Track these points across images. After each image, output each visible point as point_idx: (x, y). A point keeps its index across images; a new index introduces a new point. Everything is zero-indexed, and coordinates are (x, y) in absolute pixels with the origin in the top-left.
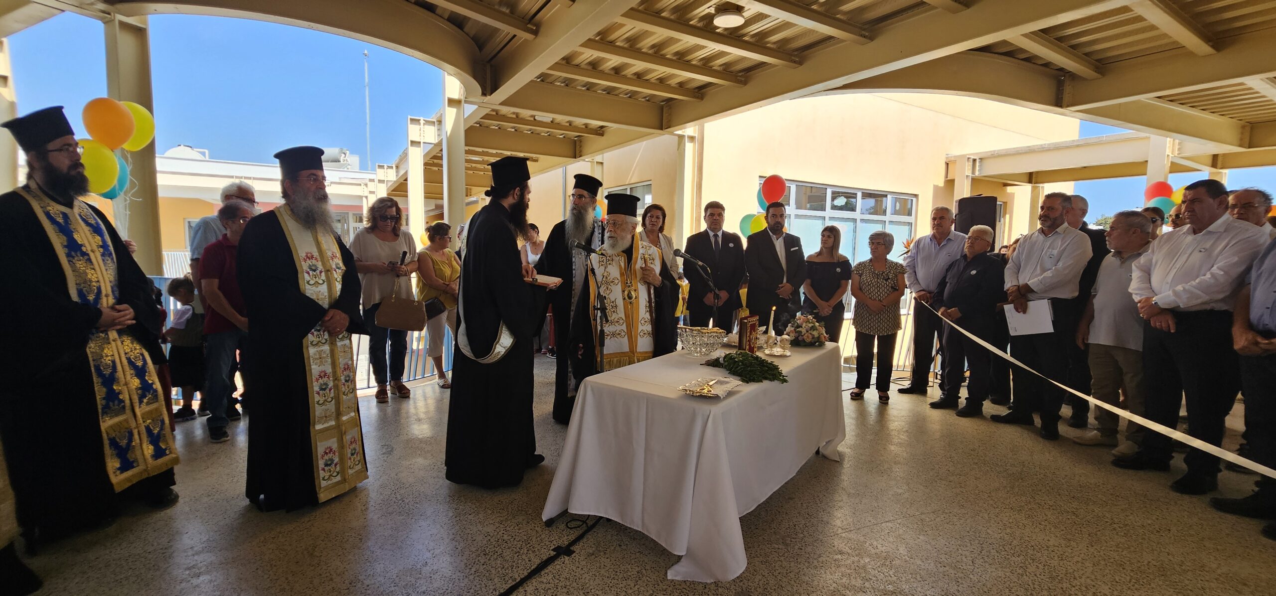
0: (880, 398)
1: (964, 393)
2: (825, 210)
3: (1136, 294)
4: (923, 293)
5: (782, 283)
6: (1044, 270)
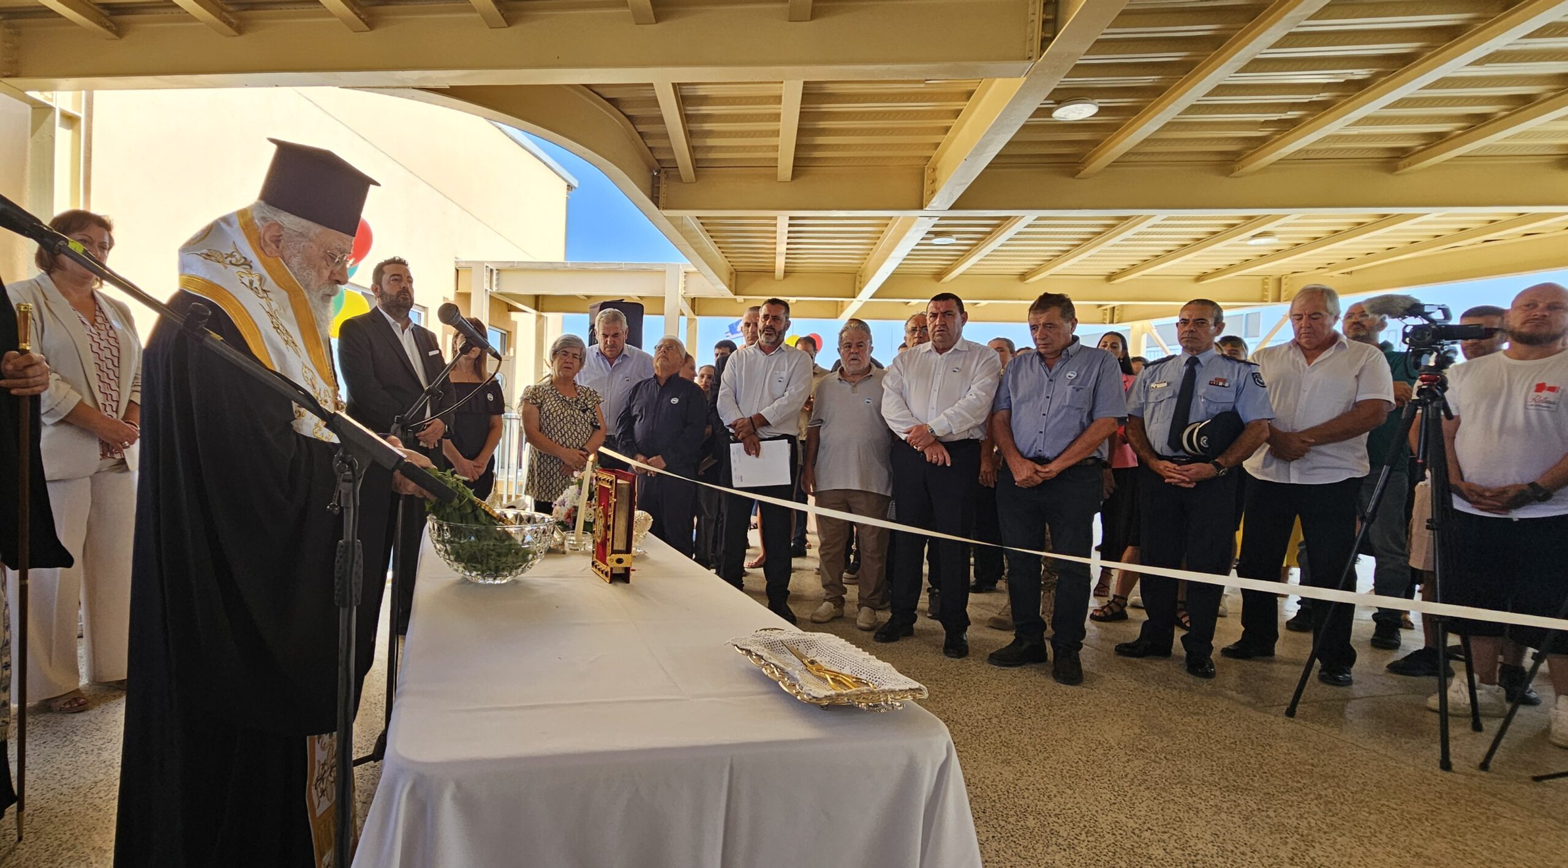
6: (775, 397)
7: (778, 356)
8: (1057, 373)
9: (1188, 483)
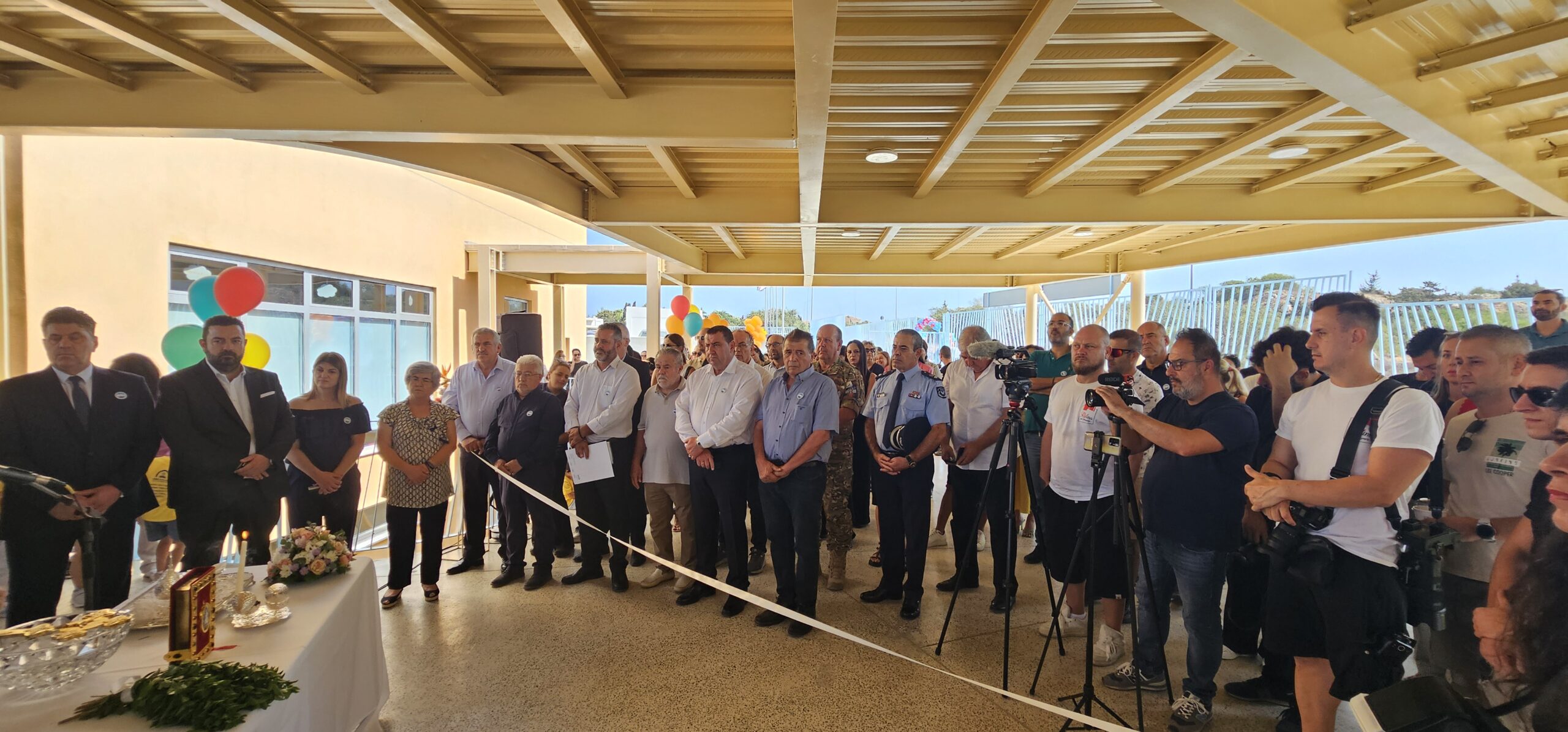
0: (427, 594)
1: (530, 559)
2: (303, 304)
3: (683, 434)
4: (471, 440)
5: (246, 454)
6: (602, 409)
7: (608, 372)
8: (791, 394)
9: (893, 472)
